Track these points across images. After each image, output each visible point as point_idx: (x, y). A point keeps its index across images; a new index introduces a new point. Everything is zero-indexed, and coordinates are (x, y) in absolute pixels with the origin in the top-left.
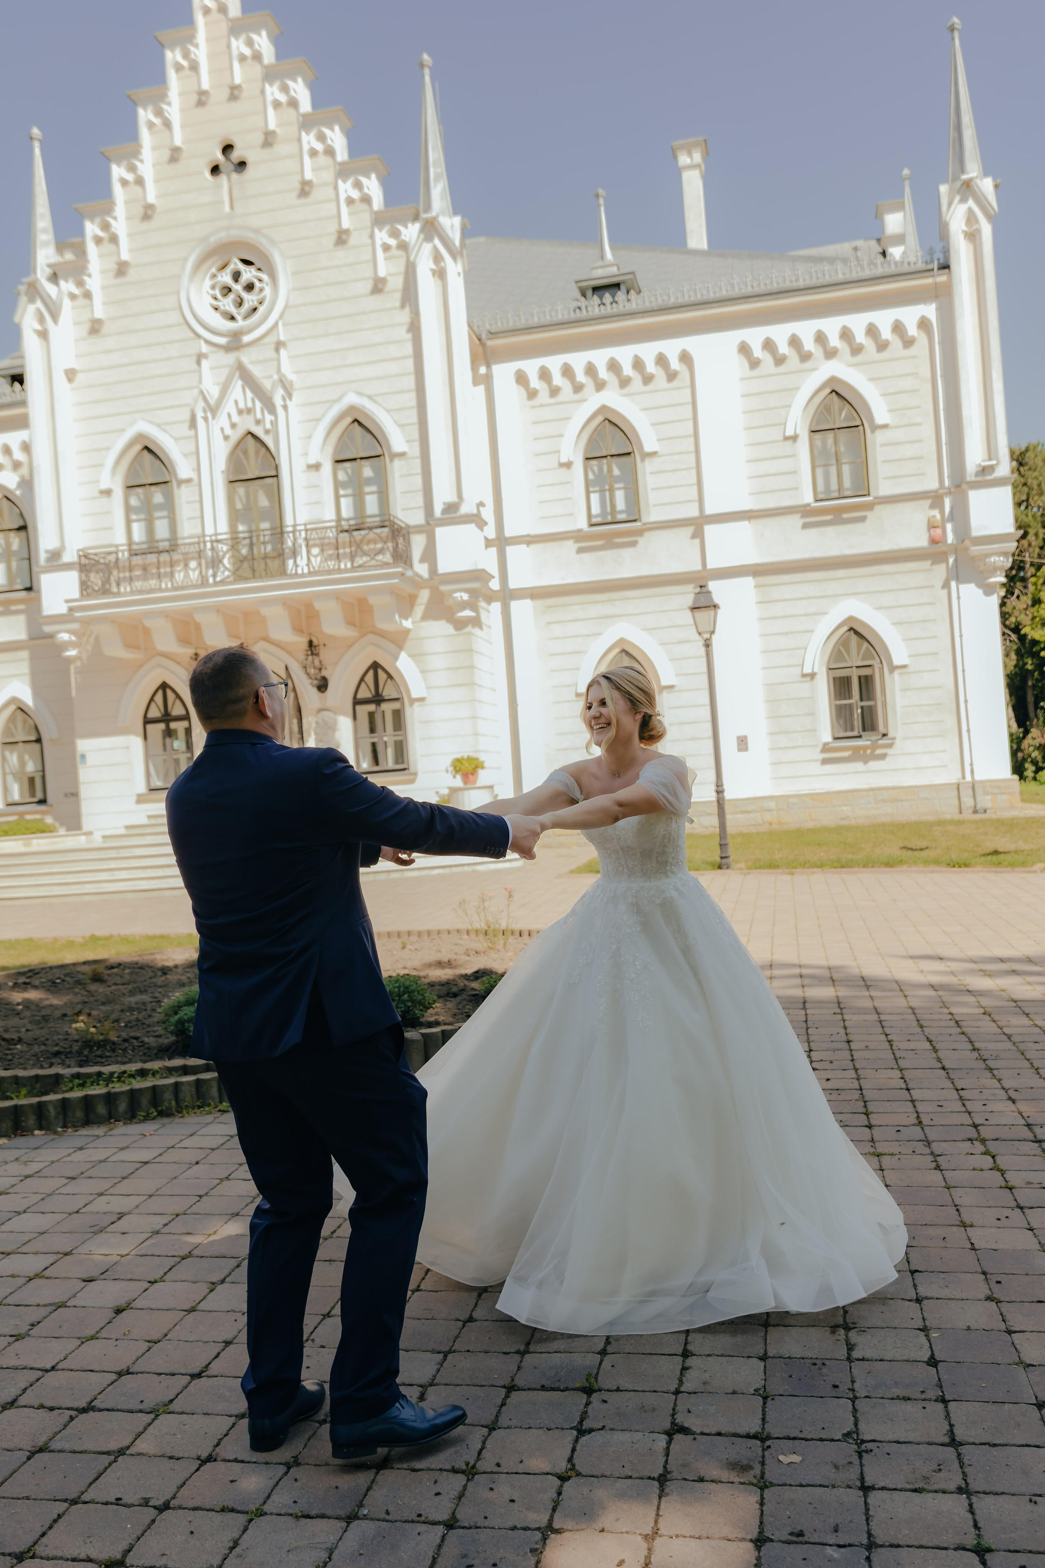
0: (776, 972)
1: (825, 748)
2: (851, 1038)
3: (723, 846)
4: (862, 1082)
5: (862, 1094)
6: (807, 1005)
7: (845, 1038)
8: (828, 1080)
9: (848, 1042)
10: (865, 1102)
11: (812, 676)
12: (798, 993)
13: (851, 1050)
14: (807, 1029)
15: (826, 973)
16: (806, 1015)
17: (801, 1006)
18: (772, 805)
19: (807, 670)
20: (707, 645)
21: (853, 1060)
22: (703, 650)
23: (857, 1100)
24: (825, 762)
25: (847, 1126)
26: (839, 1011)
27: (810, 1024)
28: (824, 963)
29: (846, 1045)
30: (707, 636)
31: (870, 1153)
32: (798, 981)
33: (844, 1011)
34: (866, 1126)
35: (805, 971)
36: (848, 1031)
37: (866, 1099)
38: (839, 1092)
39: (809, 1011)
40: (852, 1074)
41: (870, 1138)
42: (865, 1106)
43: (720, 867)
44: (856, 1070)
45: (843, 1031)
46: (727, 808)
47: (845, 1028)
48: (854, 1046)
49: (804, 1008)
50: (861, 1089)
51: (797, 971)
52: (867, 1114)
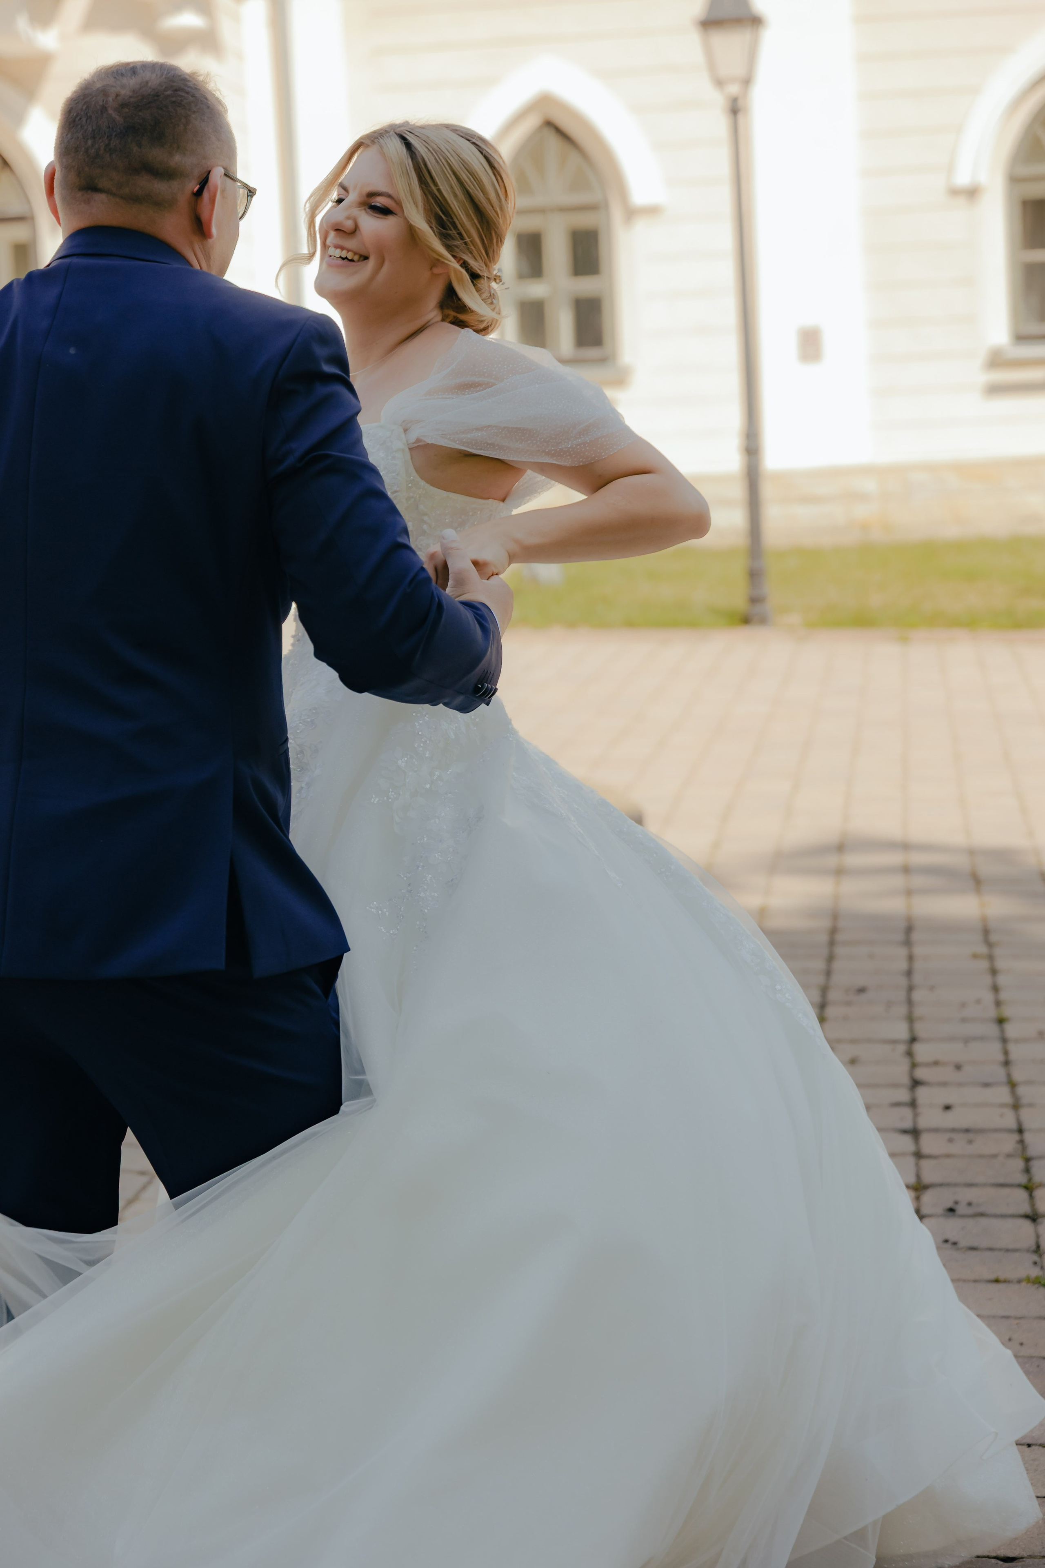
0: (852, 860)
1: (996, 360)
2: (1007, 1012)
3: (755, 575)
4: (1026, 1114)
5: (1021, 1142)
6: (916, 936)
7: (992, 1012)
8: (947, 1108)
9: (1001, 1021)
10: (1028, 1160)
11: (972, 193)
12: (895, 906)
13: (1004, 1040)
14: (910, 989)
15: (961, 862)
16: (911, 958)
17: (900, 937)
18: (870, 485)
19: (963, 178)
20: (735, 109)
21: (1007, 1063)
22: (721, 124)
23: (1009, 1156)
24: (995, 390)
25: (982, 1215)
26: (983, 950)
27: (917, 978)
28: (959, 839)
29: (992, 1030)
30: (734, 89)
31: (1028, 1280)
32: (898, 881)
33: (997, 952)
34: (1026, 1216)
35: (917, 859)
36: (1003, 996)
37: (1031, 1152)
38: (970, 1136)
39: (918, 951)
40: (1003, 1094)
41: (1032, 1243)
42: (1027, 1170)
43: (746, 620)
44: (1012, 1085)
45: (988, 997)
46: (768, 491)
47: (996, 989)
48: (1011, 1030)
49: (908, 943)
50: (1020, 1131)
51: (896, 859)
52: (1029, 1188)
